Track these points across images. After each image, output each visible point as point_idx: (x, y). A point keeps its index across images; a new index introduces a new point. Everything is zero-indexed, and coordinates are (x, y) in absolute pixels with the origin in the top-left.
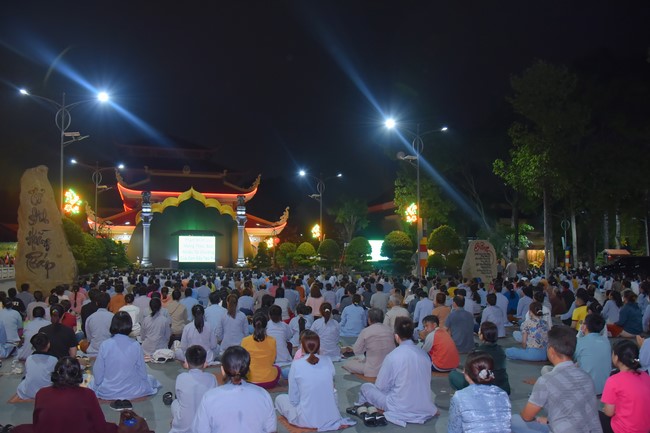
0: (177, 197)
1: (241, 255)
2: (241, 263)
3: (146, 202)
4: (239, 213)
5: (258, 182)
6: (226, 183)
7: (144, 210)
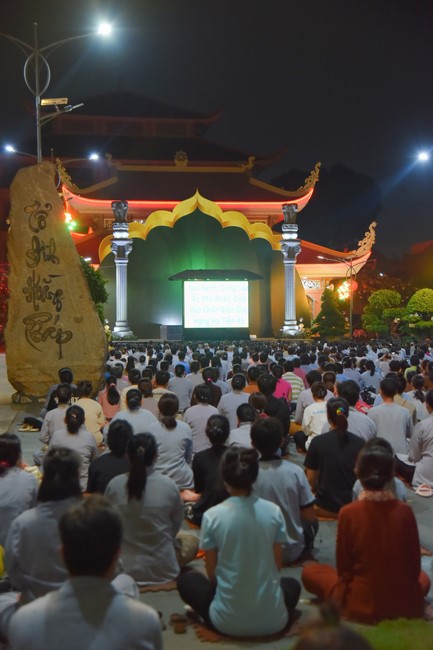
0: (170, 209)
1: (290, 314)
2: (292, 328)
3: (120, 220)
4: (286, 236)
5: (314, 177)
6: (253, 181)
7: (117, 235)
